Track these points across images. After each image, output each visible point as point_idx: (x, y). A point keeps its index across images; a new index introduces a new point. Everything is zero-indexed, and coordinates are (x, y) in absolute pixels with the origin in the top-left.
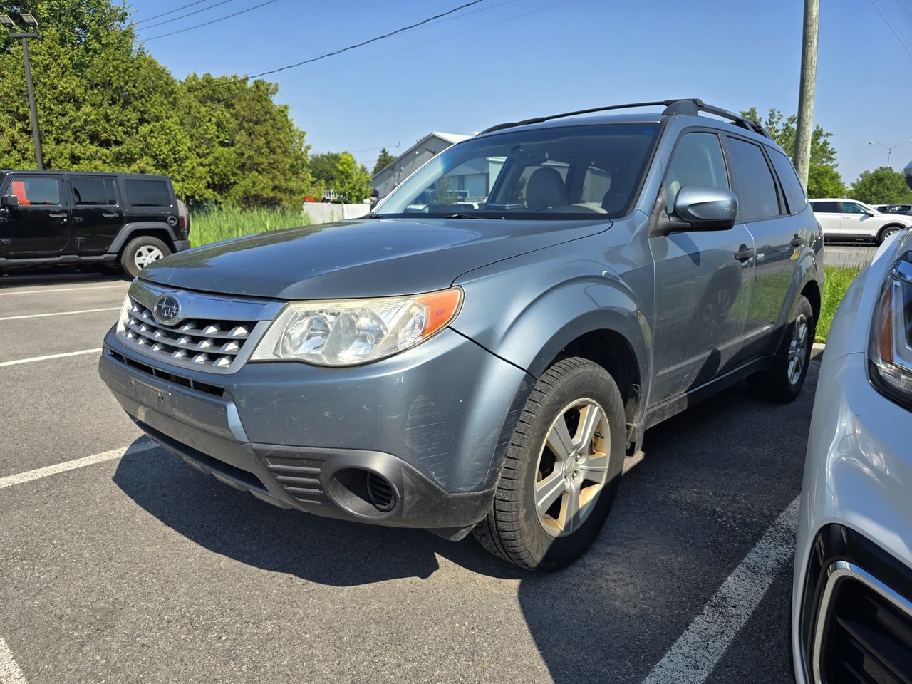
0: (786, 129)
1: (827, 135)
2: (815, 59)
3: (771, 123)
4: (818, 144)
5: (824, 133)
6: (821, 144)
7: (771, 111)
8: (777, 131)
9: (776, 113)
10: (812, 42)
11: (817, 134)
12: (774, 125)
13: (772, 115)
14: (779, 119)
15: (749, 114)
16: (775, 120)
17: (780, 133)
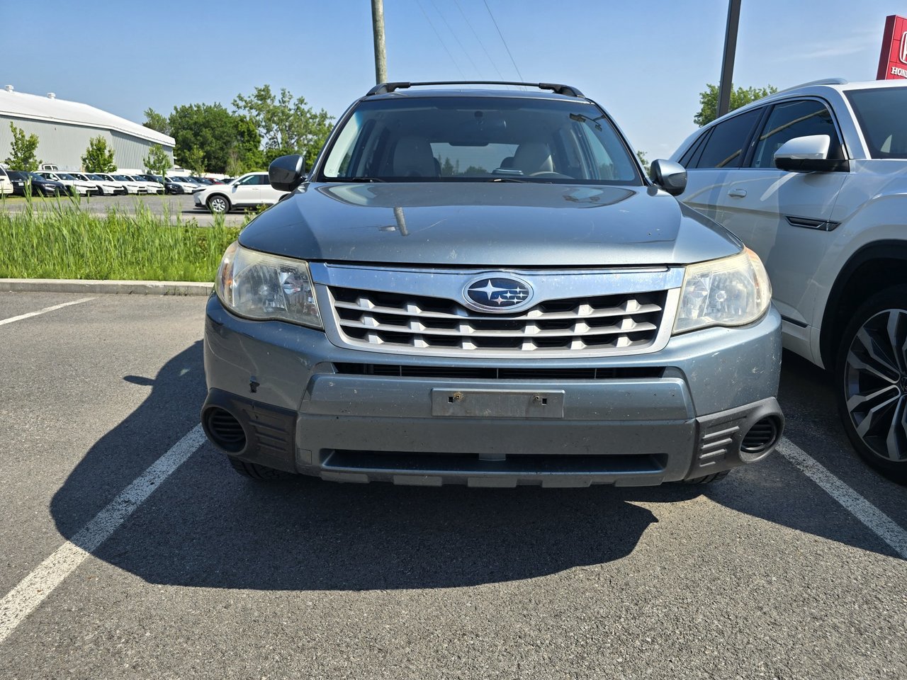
0: (297, 109)
1: (331, 118)
2: (385, 51)
3: (284, 102)
4: (325, 125)
5: (328, 116)
6: (327, 125)
7: (283, 90)
8: (290, 110)
9: (287, 93)
10: (381, 36)
11: (323, 117)
12: (287, 104)
13: (284, 94)
14: (290, 99)
15: (263, 90)
16: (286, 99)
17: (292, 112)
